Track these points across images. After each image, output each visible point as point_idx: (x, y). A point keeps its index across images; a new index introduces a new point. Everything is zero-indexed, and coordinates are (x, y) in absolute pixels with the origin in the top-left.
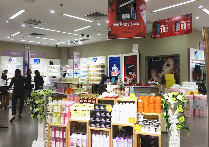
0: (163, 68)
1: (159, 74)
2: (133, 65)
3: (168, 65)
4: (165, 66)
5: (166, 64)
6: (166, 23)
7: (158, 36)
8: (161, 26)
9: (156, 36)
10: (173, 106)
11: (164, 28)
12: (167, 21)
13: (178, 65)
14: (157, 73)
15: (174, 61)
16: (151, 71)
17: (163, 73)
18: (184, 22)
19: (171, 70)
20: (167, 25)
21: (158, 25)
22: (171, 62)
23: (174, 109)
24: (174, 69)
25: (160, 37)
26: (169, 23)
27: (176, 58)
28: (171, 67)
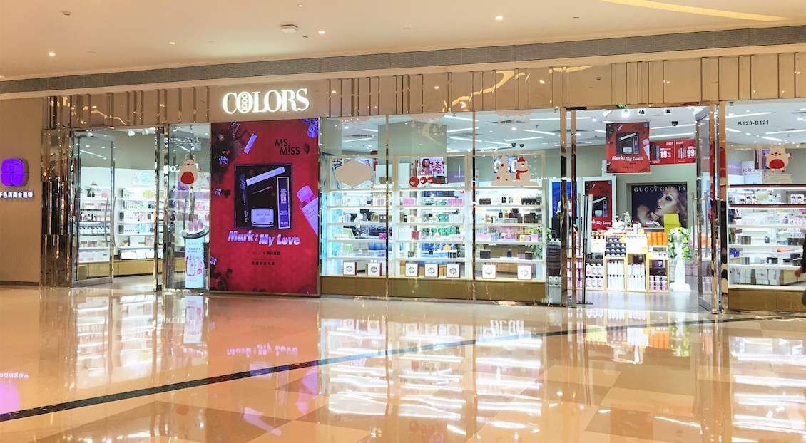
0: (660, 204)
1: (652, 214)
2: (604, 198)
3: (669, 199)
4: (662, 201)
5: (665, 196)
6: (669, 146)
7: (657, 161)
8: (662, 149)
9: (654, 162)
10: (678, 239)
11: (665, 153)
12: (670, 144)
13: (685, 199)
14: (649, 213)
15: (679, 191)
16: (638, 209)
17: (659, 213)
18: (691, 147)
19: (673, 206)
20: (670, 149)
21: (658, 147)
22: (673, 194)
23: (680, 242)
24: (678, 205)
25: (660, 163)
26: (671, 147)
27: (681, 188)
28: (674, 202)
